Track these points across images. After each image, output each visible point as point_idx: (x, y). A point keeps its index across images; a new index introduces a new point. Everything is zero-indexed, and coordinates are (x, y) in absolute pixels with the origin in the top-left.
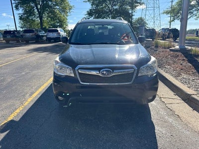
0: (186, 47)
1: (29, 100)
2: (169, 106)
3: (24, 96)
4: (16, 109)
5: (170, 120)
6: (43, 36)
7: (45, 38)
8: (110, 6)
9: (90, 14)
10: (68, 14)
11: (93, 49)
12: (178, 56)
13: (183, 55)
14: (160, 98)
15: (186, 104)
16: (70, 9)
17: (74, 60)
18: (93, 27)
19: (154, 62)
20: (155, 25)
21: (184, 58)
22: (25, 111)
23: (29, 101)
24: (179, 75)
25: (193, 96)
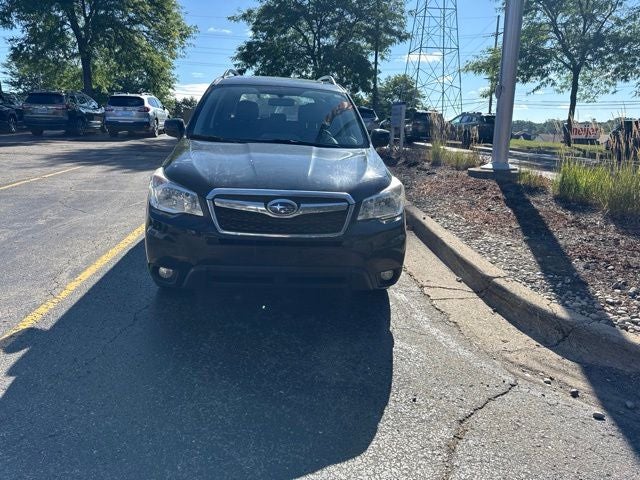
0: (511, 166)
1: (72, 286)
2: (438, 304)
3: (54, 277)
4: (37, 306)
5: (434, 331)
6: (91, 116)
7: (97, 123)
8: (310, 36)
9: (248, 55)
10: (178, 51)
11: (253, 154)
12: (485, 189)
13: (498, 188)
14: (422, 286)
15: (480, 300)
16: (183, 36)
17: (203, 175)
18: (253, 98)
19: (397, 190)
20: (446, 103)
21: (500, 195)
22: (64, 311)
23: (72, 289)
24: (478, 233)
25: (497, 281)
